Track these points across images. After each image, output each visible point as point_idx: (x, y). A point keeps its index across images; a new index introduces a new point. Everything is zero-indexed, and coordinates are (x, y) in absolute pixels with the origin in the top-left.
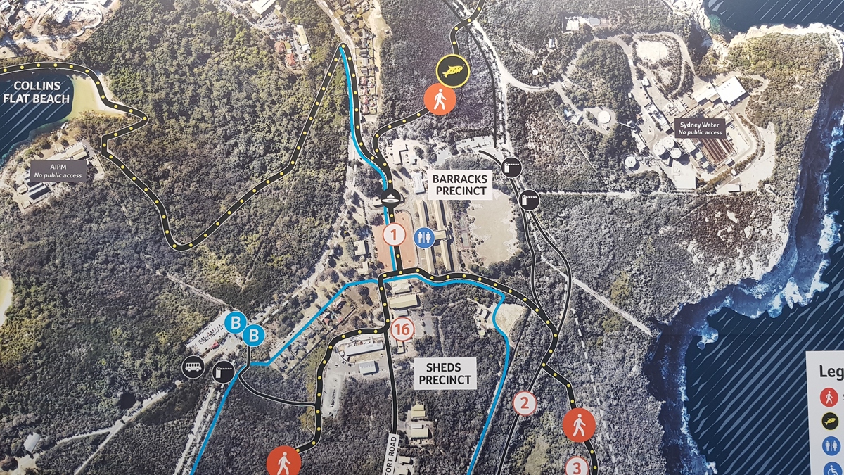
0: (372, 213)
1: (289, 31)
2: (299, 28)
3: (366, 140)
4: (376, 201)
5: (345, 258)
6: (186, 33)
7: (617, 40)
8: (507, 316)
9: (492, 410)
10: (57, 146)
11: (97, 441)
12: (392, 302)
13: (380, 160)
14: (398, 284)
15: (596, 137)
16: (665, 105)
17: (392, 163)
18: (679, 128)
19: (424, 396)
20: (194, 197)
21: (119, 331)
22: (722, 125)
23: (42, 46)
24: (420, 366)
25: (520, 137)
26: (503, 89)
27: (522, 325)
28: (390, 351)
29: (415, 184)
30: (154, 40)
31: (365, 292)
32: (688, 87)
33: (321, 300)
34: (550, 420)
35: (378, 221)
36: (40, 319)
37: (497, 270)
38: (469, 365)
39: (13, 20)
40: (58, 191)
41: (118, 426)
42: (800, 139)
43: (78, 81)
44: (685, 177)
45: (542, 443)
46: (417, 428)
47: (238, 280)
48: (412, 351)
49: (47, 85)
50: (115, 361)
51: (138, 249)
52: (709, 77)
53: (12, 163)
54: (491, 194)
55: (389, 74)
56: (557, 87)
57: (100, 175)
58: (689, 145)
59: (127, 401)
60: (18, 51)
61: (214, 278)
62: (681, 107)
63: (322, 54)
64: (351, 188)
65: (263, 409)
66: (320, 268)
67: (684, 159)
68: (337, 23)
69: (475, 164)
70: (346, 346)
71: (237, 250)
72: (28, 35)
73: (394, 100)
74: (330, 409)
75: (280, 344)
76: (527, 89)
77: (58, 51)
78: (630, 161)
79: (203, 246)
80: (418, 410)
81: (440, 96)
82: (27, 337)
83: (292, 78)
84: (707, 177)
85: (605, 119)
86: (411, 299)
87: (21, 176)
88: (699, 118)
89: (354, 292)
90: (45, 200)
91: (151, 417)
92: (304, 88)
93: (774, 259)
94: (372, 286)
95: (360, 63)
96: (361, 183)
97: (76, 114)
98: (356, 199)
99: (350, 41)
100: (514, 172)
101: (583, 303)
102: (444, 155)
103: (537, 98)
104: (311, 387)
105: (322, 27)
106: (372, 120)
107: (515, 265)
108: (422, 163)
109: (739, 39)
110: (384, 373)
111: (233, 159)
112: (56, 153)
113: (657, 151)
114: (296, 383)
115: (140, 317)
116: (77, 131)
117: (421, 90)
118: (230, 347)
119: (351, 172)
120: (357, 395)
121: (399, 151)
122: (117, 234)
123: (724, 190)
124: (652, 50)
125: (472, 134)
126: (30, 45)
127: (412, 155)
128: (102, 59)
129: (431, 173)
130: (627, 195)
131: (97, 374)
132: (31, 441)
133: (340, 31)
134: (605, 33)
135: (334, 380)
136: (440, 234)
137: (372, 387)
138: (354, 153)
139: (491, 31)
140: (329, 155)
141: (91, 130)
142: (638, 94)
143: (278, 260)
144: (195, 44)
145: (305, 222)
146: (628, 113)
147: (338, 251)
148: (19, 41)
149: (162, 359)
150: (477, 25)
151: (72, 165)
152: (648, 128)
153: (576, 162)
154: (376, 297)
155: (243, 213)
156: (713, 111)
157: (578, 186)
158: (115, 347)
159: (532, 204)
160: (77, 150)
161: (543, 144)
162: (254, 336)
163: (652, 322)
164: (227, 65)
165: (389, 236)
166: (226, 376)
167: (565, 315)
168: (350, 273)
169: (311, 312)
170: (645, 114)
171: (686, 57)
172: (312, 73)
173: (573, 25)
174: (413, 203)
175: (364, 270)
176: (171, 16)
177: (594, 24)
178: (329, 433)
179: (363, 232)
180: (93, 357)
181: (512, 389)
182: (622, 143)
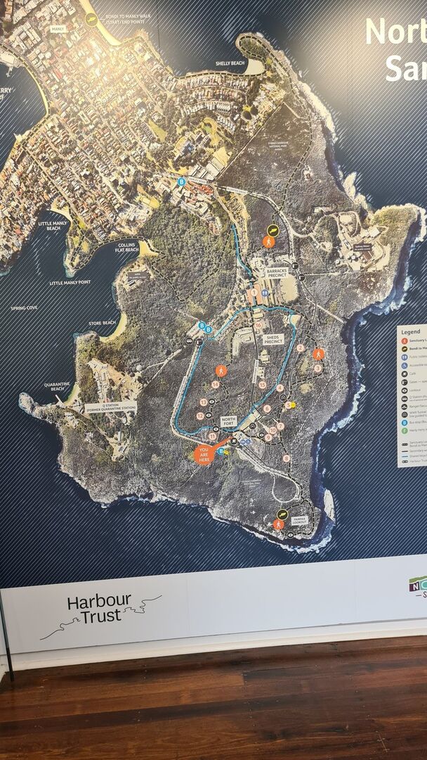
0: (246, 285)
1: (213, 219)
2: (217, 218)
3: (243, 259)
4: (247, 280)
5: (237, 302)
6: (177, 222)
7: (333, 215)
8: (294, 319)
9: (289, 351)
10: (136, 267)
11: (160, 366)
12: (254, 316)
13: (248, 266)
14: (256, 310)
15: (325, 253)
16: (350, 239)
17: (252, 266)
18: (355, 248)
19: (266, 347)
20: (184, 283)
21: (164, 330)
22: (371, 245)
23: (126, 230)
24: (265, 337)
25: (298, 255)
26: (291, 237)
27: (299, 322)
28: (255, 333)
29: (260, 274)
30: (166, 226)
31: (245, 313)
32: (359, 232)
33: (230, 317)
34: (309, 353)
35: (248, 288)
36: (137, 328)
37: (290, 303)
38: (281, 336)
39: (115, 221)
40: (138, 283)
41: (166, 361)
42: (399, 249)
43: (140, 242)
44: (356, 266)
45: (306, 361)
46: (264, 357)
47: (202, 311)
48: (262, 333)
49: (130, 245)
50: (164, 340)
51: (167, 302)
52: (366, 228)
53: (121, 274)
54: (288, 276)
55: (250, 233)
56: (311, 235)
57: (151, 277)
58: (358, 254)
59: (168, 353)
60: (118, 232)
61: (194, 311)
62: (357, 239)
63: (226, 227)
64: (239, 276)
65: (214, 354)
66: (229, 306)
67: (356, 259)
68: (231, 215)
69: (282, 265)
70: (239, 332)
71: (201, 301)
72: (121, 226)
73: (252, 243)
74: (236, 353)
75: (218, 332)
76: (300, 236)
77: (132, 232)
78: (337, 261)
79: (189, 300)
80: (265, 352)
81: (269, 241)
82: (133, 334)
83: (216, 237)
84: (364, 266)
85: (329, 246)
86: (261, 315)
87: (125, 278)
88: (362, 244)
89: (241, 313)
90: (134, 286)
91: (177, 358)
92: (220, 241)
93: (387, 294)
94: (247, 311)
95: (239, 230)
96: (242, 274)
97: (141, 255)
98: (240, 280)
99: (235, 221)
100: (296, 267)
101: (321, 314)
102: (271, 262)
103: (304, 240)
104: (228, 346)
105: (225, 217)
106: (245, 251)
107: (297, 301)
108: (263, 266)
109: (378, 212)
110: (253, 340)
111: (197, 268)
112: (136, 269)
113: (347, 257)
114: (223, 345)
115: (171, 325)
116: (142, 261)
117: (262, 239)
118: (201, 334)
119: (238, 271)
120: (245, 348)
121: (255, 262)
122: (160, 297)
123: (370, 270)
124: (345, 219)
125: (281, 254)
126: (122, 230)
127: (260, 263)
128: (149, 234)
129: (266, 269)
130: (336, 274)
131: (158, 345)
132: (139, 367)
133: (232, 218)
134: (329, 213)
135: (236, 343)
136: (270, 291)
137: (249, 345)
138: (239, 264)
139: (287, 214)
140: (230, 265)
141: (147, 260)
142: (340, 236)
143: (215, 303)
144: (181, 226)
145: (223, 290)
146: (337, 243)
147: (235, 299)
148: (118, 229)
149: (179, 339)
150: (281, 213)
151: (142, 273)
152: (344, 249)
153: (318, 262)
154: (249, 315)
155: (202, 287)
156: (367, 241)
157: (319, 271)
158: (163, 335)
159: (302, 279)
160: (143, 268)
161: (306, 257)
162: (208, 330)
163: (344, 318)
164: (193, 234)
165: (252, 293)
166: (200, 343)
167: (314, 318)
168: (240, 307)
169: (227, 321)
170: (342, 243)
171: (358, 220)
172: (223, 235)
173: (317, 210)
174: (260, 281)
175: (244, 306)
176: (171, 216)
177: (325, 209)
178: (235, 361)
179: (243, 292)
180: (156, 339)
181: (296, 343)
182: (334, 254)
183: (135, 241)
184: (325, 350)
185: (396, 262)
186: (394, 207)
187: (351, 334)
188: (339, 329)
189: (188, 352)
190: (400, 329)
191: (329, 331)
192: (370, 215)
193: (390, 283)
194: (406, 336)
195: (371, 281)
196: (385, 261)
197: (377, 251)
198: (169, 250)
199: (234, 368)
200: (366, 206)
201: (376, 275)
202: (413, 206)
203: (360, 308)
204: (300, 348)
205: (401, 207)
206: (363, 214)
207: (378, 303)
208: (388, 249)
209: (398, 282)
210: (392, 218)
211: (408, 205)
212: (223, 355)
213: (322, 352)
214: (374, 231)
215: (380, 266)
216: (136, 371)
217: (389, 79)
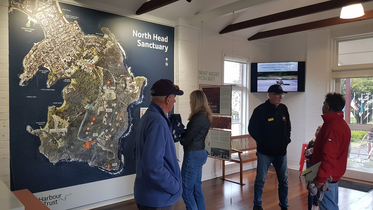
0: (102, 94)
1: (93, 75)
2: (95, 74)
3: (101, 87)
5: (99, 99)
6: (83, 74)
8: (115, 105)
9: (113, 114)
10: (70, 86)
11: (75, 117)
12: (104, 103)
13: (103, 89)
15: (123, 87)
16: (129, 84)
18: (130, 86)
19: (107, 112)
20: (84, 92)
21: (77, 106)
23: (67, 75)
24: (107, 110)
25: (116, 87)
26: (114, 81)
28: (104, 108)
29: (106, 91)
30: (80, 75)
31: (101, 102)
32: (131, 82)
33: (97, 103)
34: (118, 114)
36: (69, 105)
37: (114, 100)
38: (111, 109)
39: (64, 72)
40: (70, 91)
41: (77, 116)
42: (141, 88)
44: (131, 91)
45: (118, 117)
46: (106, 116)
47: (89, 101)
48: (106, 108)
49: (68, 80)
50: (77, 109)
51: (79, 98)
52: (133, 81)
53: (65, 88)
54: (113, 92)
55: (103, 80)
56: (120, 82)
57: (74, 90)
58: (131, 88)
59: (78, 113)
60: (65, 76)
61: (86, 101)
62: (131, 84)
63: (97, 77)
65: (92, 114)
66: (97, 100)
68: (98, 74)
69: (112, 89)
70: (100, 108)
71: (89, 98)
72: (66, 74)
73: (104, 82)
74: (98, 114)
75: (93, 107)
77: (69, 76)
78: (126, 90)
79: (85, 97)
80: (107, 114)
81: (108, 82)
82: (68, 107)
83: (94, 80)
84: (133, 91)
85: (124, 85)
86: (106, 103)
87: (66, 90)
91: (80, 115)
92: (95, 81)
93: (138, 99)
95: (101, 78)
96: (101, 91)
97: (72, 83)
98: (100, 93)
99: (100, 76)
100: (116, 90)
101: (122, 104)
102: (109, 88)
103: (118, 83)
104: (96, 112)
106: (102, 84)
107: (116, 100)
109: (136, 78)
110: (103, 110)
111: (88, 88)
112: (70, 87)
113: (128, 89)
115: (79, 105)
116: (72, 85)
117: (107, 81)
118: (88, 108)
120: (101, 112)
121: (105, 88)
122: (77, 96)
124: (128, 78)
125: (112, 86)
126: (66, 75)
128: (74, 77)
129: (108, 90)
130: (126, 93)
131: (75, 111)
132: (68, 118)
134: (124, 76)
135: (99, 111)
136: (109, 96)
139: (113, 76)
140: (98, 88)
141: (73, 85)
142: (127, 83)
143: (93, 99)
144: (84, 76)
145: (95, 95)
146: (126, 85)
148: (65, 74)
149: (82, 109)
150: (112, 75)
151: (71, 88)
152: (128, 86)
153: (121, 89)
155: (89, 94)
156: (133, 85)
157: (121, 92)
158: (77, 108)
159: (117, 94)
160: (72, 87)
161: (118, 88)
162: (91, 107)
163: (128, 105)
164: (87, 78)
165: (104, 96)
166: (88, 111)
167: (120, 105)
169: (96, 104)
172: (96, 79)
173: (121, 75)
174: (106, 93)
175: (101, 100)
176: (81, 72)
178: (98, 116)
179: (101, 96)
180: (75, 109)
182: (125, 88)
183: (70, 79)
184: (123, 114)
185: (140, 91)
186: (140, 77)
187: (129, 110)
188: (126, 108)
189: (85, 113)
190: (141, 109)
191: (124, 108)
192: (134, 78)
193: (139, 96)
194: (142, 111)
195: (134, 95)
196: (138, 91)
197: (135, 87)
198: (80, 82)
199: (98, 118)
200: (133, 76)
201: (135, 94)
202: (144, 77)
203: (132, 102)
204: (116, 113)
205: (141, 77)
206: (132, 78)
207: (136, 101)
208: (138, 87)
209: (141, 96)
210: (139, 80)
211: (143, 77)
212: (95, 114)
213: (122, 114)
214: (135, 82)
215: (136, 92)
216: (67, 119)
217: (138, 45)
